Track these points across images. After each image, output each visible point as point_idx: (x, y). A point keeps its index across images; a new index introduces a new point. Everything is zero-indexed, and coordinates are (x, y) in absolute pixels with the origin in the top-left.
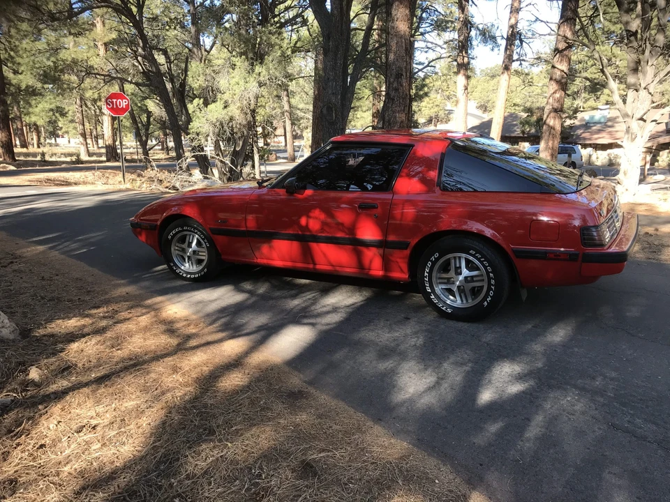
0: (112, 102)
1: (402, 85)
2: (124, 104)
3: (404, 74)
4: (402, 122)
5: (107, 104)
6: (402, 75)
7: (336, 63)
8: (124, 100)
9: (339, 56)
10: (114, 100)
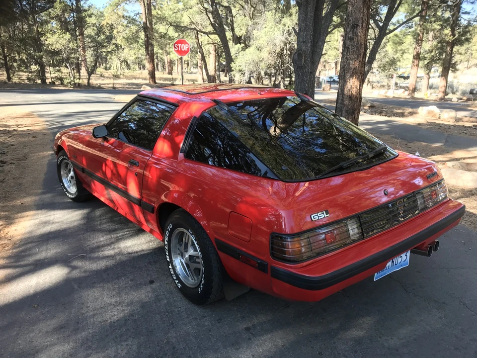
0: (178, 47)
1: (357, 35)
2: (186, 47)
3: (360, 25)
4: (355, 69)
5: (175, 47)
6: (358, 25)
7: (306, 15)
8: (186, 45)
9: (309, 9)
10: (180, 45)
